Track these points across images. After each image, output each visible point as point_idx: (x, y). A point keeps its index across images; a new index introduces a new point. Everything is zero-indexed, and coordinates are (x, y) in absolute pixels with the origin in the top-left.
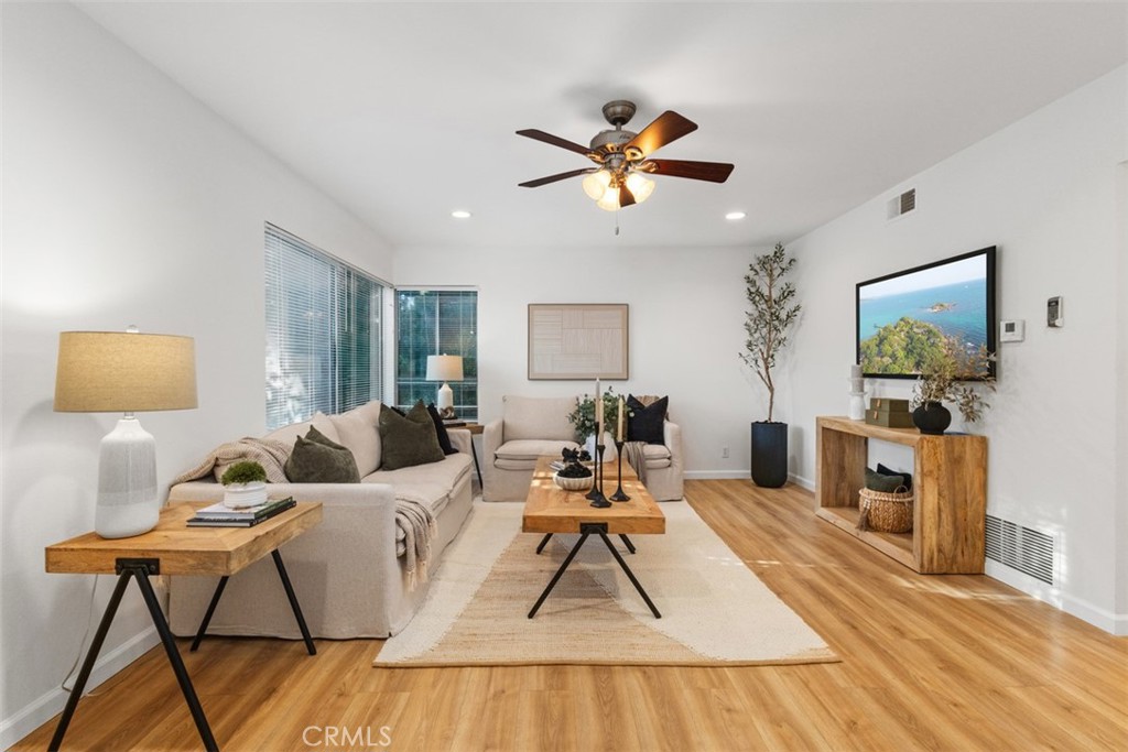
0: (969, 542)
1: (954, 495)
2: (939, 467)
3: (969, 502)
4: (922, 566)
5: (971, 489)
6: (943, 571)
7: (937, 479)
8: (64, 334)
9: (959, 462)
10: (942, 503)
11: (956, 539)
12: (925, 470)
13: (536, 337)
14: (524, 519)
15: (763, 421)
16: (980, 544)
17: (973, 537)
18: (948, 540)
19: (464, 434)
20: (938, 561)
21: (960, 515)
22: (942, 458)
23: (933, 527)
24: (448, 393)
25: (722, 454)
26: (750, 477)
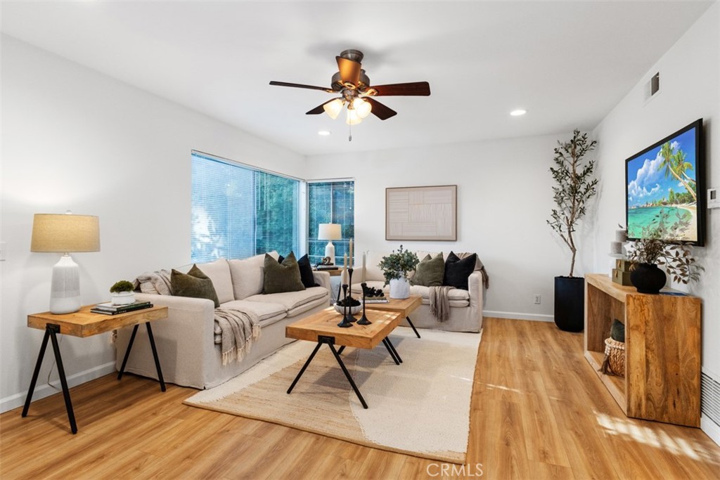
0: (682, 396)
1: (664, 350)
2: (646, 323)
3: (680, 357)
4: (629, 410)
5: (683, 347)
6: (653, 418)
7: (644, 333)
8: (35, 215)
9: (669, 320)
10: (650, 356)
11: (666, 391)
12: (631, 325)
13: (391, 211)
14: (287, 329)
15: (567, 276)
16: (694, 400)
17: (686, 392)
18: (657, 391)
19: (324, 275)
20: (646, 407)
21: (671, 369)
22: (650, 315)
23: (641, 377)
24: (331, 249)
25: (535, 301)
26: (553, 321)
